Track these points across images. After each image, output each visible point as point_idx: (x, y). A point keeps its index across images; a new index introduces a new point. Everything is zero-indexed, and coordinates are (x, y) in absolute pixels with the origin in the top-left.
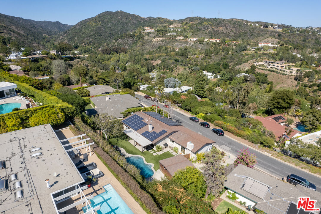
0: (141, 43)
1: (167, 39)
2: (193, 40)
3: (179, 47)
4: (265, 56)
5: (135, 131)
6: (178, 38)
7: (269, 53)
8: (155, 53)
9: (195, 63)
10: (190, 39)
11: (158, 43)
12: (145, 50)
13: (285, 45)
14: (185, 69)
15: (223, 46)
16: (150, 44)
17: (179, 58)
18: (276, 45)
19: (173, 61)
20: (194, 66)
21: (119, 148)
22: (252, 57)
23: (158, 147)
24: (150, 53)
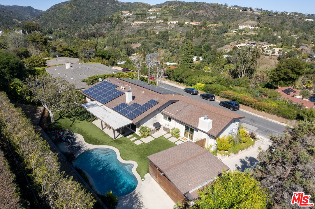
0: (120, 27)
1: (147, 23)
2: (173, 23)
3: (160, 30)
4: (246, 37)
5: (102, 105)
6: (158, 21)
7: (251, 35)
8: (134, 36)
9: (176, 45)
10: (170, 22)
11: (138, 27)
12: (124, 34)
13: (265, 27)
14: (166, 52)
15: (203, 28)
16: (129, 28)
17: (160, 40)
18: (256, 28)
19: (154, 44)
20: (175, 49)
21: (73, 135)
22: (234, 39)
23: (144, 130)
24: (129, 36)
